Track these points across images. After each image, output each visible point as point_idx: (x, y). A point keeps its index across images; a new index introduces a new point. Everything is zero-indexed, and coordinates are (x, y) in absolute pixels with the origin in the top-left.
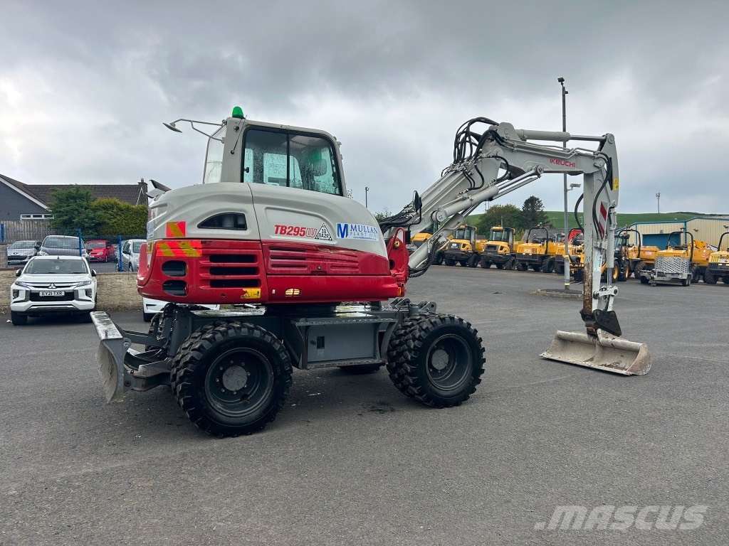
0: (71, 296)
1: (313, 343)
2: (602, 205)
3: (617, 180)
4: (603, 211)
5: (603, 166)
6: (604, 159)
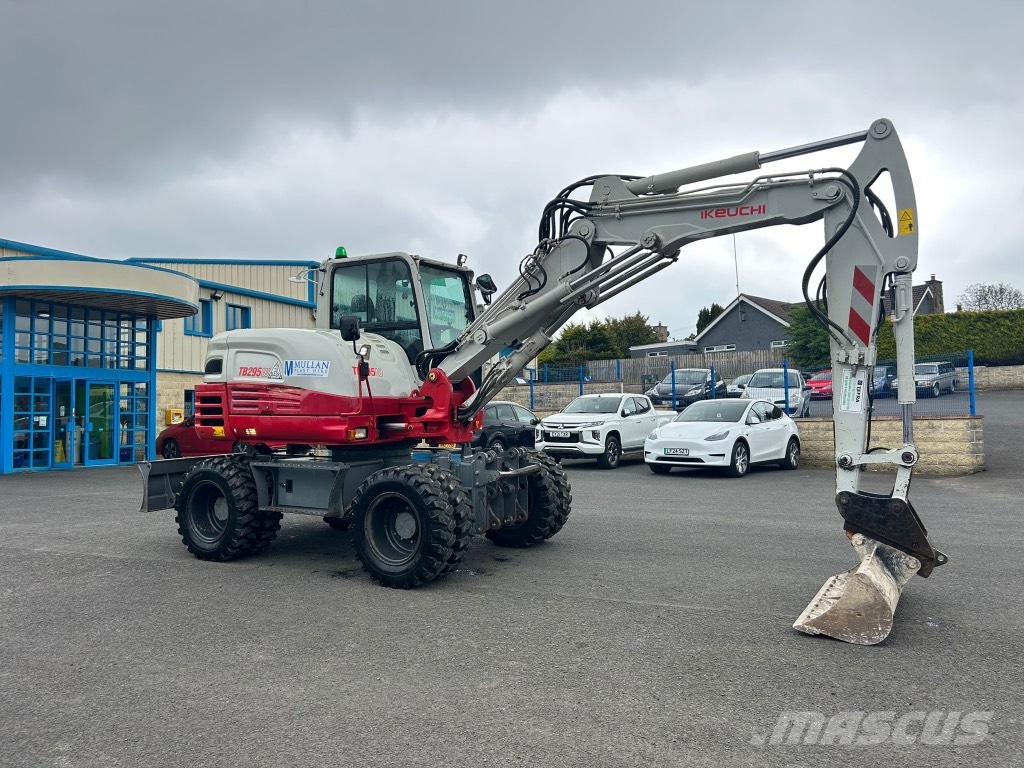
0: (576, 437)
1: (281, 485)
2: (857, 272)
3: (909, 211)
4: (863, 284)
5: (837, 194)
6: (839, 179)
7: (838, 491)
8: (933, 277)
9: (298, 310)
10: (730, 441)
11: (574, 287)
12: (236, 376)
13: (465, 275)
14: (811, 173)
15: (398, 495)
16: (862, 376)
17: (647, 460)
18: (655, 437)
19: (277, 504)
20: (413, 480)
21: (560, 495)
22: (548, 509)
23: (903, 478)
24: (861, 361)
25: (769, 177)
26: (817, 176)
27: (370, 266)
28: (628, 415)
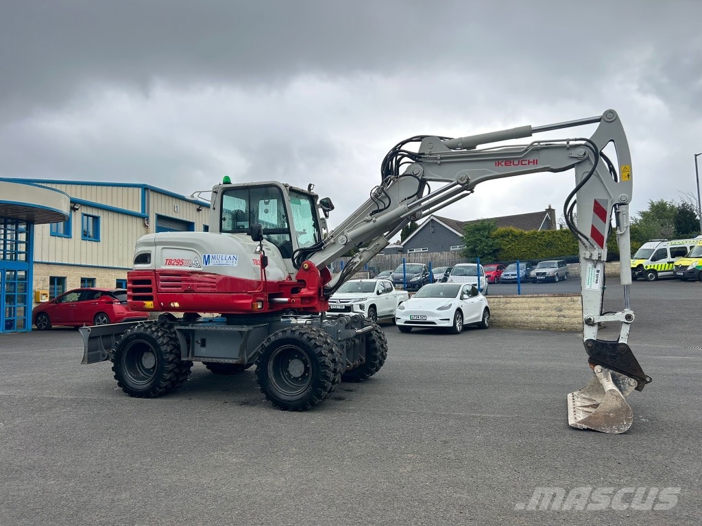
1: (197, 342)
2: (596, 203)
3: (628, 167)
4: (600, 211)
5: (585, 154)
6: (585, 145)
7: (585, 339)
8: (550, 207)
9: (134, 219)
10: (453, 310)
11: (410, 208)
12: (162, 265)
13: (312, 198)
14: (568, 141)
15: (294, 347)
16: (600, 267)
17: (398, 323)
18: (403, 308)
19: (193, 355)
20: (305, 336)
21: (382, 346)
22: (376, 356)
23: (625, 330)
24: (600, 257)
25: (539, 142)
26: (571, 143)
27: (251, 190)
28: (381, 294)
